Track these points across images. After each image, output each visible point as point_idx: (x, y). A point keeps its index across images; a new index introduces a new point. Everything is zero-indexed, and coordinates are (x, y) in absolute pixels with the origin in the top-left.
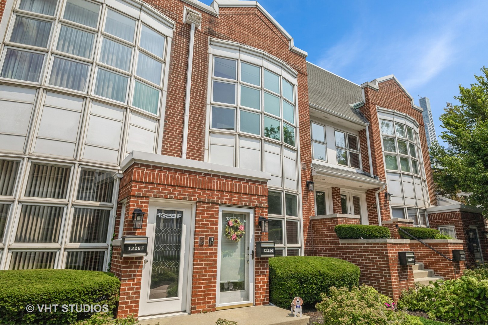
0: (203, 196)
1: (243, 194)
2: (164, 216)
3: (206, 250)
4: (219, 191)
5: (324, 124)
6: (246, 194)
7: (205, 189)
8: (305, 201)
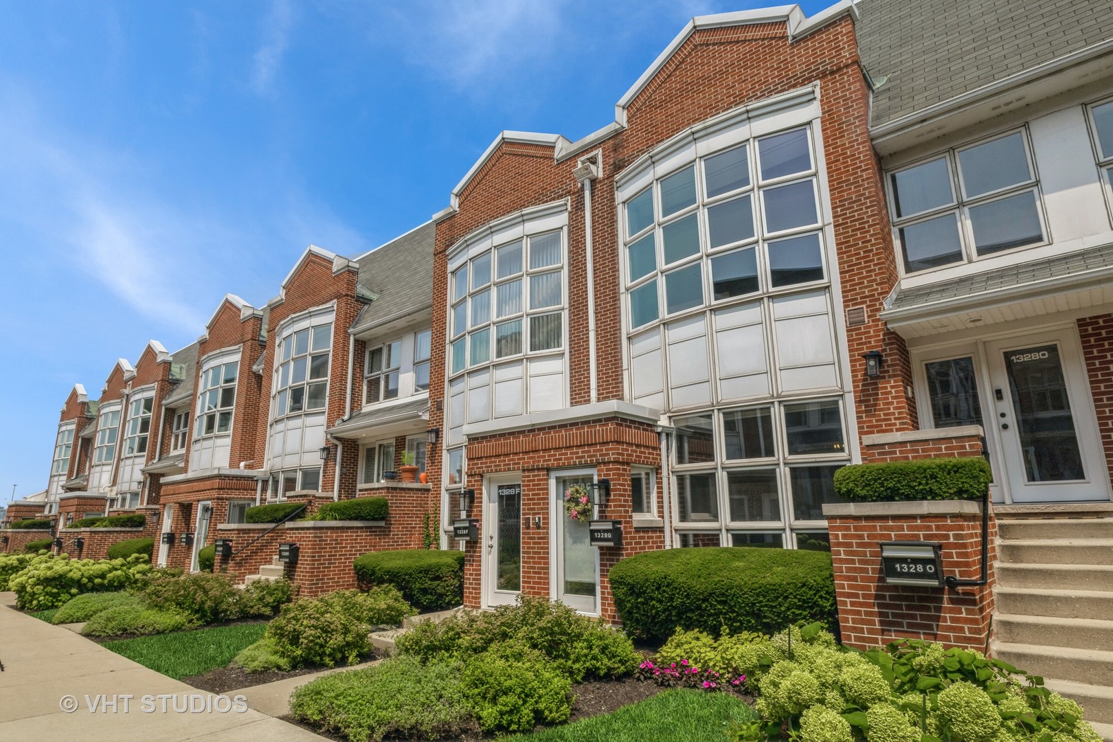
0: (528, 461)
1: (577, 446)
2: (506, 492)
3: (533, 533)
4: (546, 450)
5: (1021, 122)
6: (581, 446)
7: (529, 452)
8: (866, 406)
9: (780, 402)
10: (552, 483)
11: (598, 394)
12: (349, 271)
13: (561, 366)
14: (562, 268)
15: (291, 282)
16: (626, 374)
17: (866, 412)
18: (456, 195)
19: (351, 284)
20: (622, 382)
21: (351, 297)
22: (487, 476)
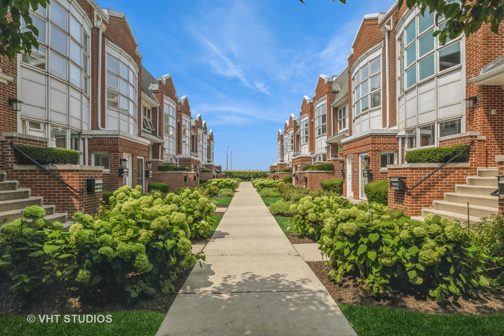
0: (354, 151)
1: (364, 145)
3: (355, 174)
8: (469, 121)
9: (438, 122)
10: (360, 158)
11: (390, 123)
12: (329, 83)
13: (380, 112)
14: (380, 72)
15: (317, 89)
16: (397, 114)
17: (469, 123)
18: (353, 47)
19: (330, 88)
20: (396, 118)
21: (330, 92)
22: (348, 156)
